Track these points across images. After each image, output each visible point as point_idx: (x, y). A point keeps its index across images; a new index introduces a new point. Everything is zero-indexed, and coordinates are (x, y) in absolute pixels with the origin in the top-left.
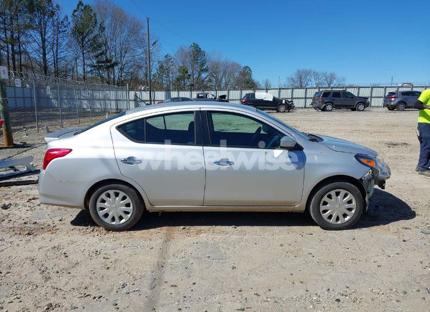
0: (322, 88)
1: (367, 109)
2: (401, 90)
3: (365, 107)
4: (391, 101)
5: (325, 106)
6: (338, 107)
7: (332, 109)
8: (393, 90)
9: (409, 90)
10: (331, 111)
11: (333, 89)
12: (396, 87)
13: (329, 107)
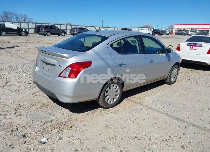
0: (43, 24)
1: (66, 35)
2: (78, 27)
3: (65, 34)
4: (75, 32)
5: (47, 33)
6: (53, 34)
7: (50, 35)
8: (75, 27)
9: (81, 27)
10: (50, 36)
11: (50, 25)
12: (76, 26)
13: (49, 34)
